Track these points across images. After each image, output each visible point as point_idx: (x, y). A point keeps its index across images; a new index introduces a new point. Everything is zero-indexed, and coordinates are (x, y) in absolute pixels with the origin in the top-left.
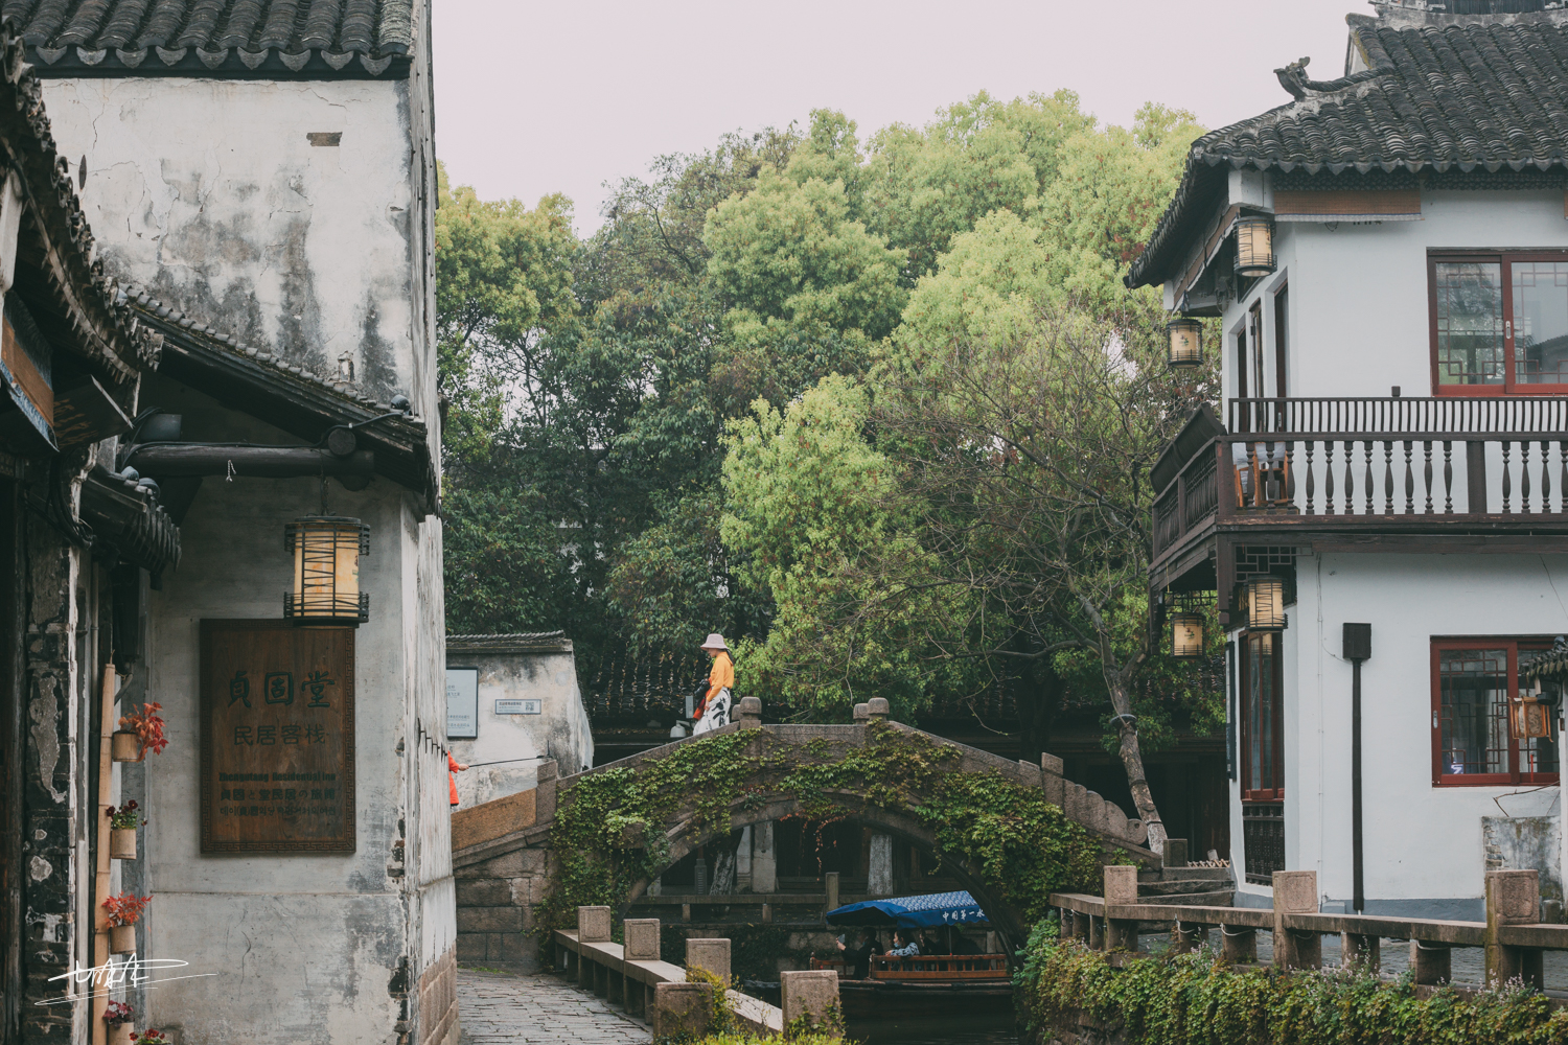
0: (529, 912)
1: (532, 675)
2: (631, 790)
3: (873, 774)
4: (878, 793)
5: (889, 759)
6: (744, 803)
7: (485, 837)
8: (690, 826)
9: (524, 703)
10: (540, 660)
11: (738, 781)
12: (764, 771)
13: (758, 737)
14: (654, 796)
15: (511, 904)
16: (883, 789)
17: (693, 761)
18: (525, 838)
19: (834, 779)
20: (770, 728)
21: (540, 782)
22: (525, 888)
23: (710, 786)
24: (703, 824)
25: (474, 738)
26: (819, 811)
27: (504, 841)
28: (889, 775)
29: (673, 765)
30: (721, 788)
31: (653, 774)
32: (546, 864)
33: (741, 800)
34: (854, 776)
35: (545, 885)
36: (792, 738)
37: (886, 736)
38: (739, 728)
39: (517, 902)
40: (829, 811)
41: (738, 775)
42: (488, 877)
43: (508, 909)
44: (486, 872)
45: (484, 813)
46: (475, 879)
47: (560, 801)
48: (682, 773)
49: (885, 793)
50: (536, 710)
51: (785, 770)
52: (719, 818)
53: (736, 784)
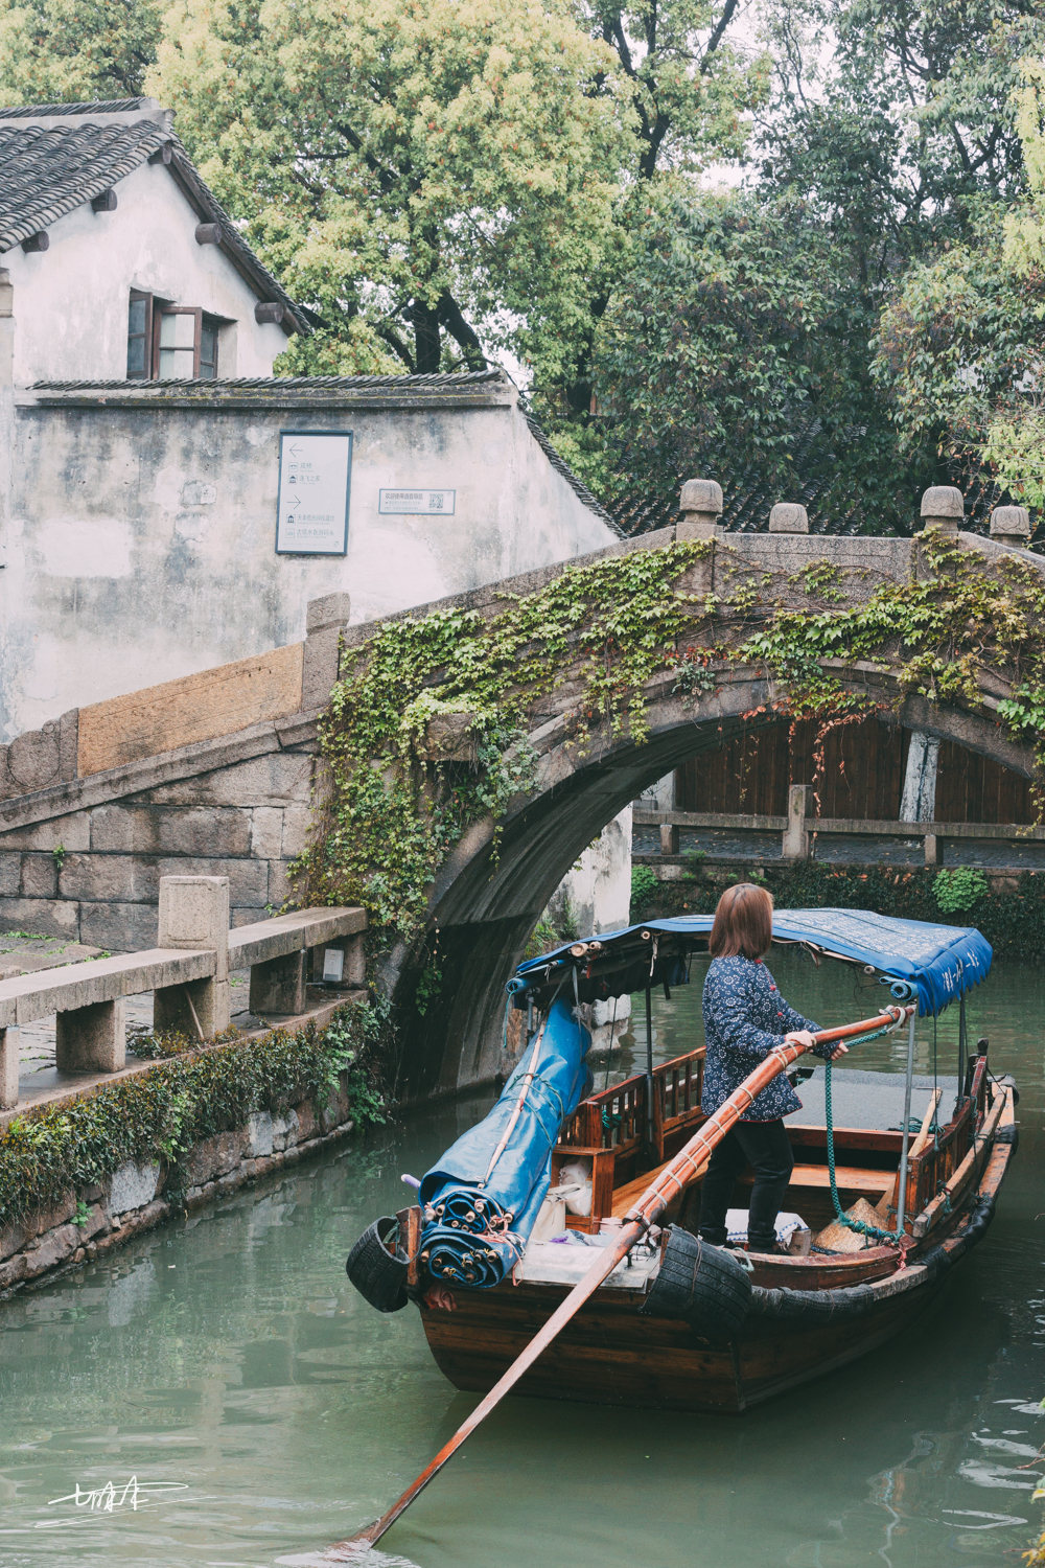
0: (282, 873)
1: (442, 446)
2: (468, 649)
3: (918, 634)
4: (926, 672)
5: (949, 606)
6: (674, 682)
7: (212, 730)
8: (573, 722)
9: (426, 496)
10: (457, 419)
11: (666, 639)
12: (715, 621)
13: (708, 554)
14: (507, 663)
15: (248, 855)
16: (937, 665)
17: (585, 598)
18: (277, 733)
19: (846, 639)
20: (731, 541)
21: (311, 631)
22: (276, 826)
23: (611, 647)
24: (595, 721)
25: (343, 555)
26: (816, 702)
27: (239, 738)
28: (949, 639)
29: (546, 604)
30: (632, 652)
31: (510, 623)
32: (313, 782)
33: (667, 677)
34: (883, 637)
35: (309, 822)
36: (772, 559)
37: (948, 562)
38: (673, 538)
39: (261, 852)
40: (833, 704)
41: (663, 628)
42: (210, 804)
43: (244, 864)
44: (208, 795)
45: (212, 684)
46: (188, 806)
47: (343, 666)
48: (563, 621)
49: (940, 673)
50: (447, 508)
51: (752, 620)
52: (624, 708)
53: (659, 645)
